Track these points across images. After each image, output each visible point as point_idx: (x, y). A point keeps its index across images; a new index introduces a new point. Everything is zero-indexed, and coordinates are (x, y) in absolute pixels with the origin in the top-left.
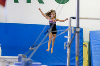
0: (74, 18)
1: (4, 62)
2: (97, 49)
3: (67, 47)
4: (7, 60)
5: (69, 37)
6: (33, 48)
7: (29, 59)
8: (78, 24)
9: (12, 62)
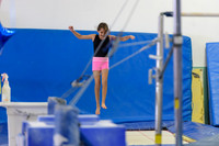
0: (169, 14)
1: (15, 115)
3: (154, 80)
4: (24, 110)
5: (158, 57)
6: (80, 84)
7: (69, 108)
8: (179, 28)
9: (33, 115)
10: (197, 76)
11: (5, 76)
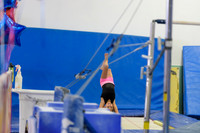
1: (26, 99)
2: (196, 80)
4: (33, 96)
6: (83, 76)
9: (41, 101)
10: (174, 73)
11: (19, 67)
